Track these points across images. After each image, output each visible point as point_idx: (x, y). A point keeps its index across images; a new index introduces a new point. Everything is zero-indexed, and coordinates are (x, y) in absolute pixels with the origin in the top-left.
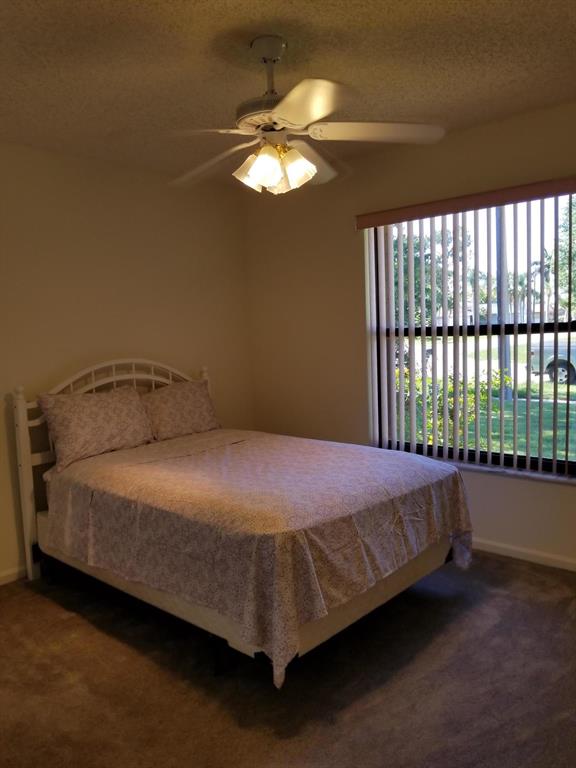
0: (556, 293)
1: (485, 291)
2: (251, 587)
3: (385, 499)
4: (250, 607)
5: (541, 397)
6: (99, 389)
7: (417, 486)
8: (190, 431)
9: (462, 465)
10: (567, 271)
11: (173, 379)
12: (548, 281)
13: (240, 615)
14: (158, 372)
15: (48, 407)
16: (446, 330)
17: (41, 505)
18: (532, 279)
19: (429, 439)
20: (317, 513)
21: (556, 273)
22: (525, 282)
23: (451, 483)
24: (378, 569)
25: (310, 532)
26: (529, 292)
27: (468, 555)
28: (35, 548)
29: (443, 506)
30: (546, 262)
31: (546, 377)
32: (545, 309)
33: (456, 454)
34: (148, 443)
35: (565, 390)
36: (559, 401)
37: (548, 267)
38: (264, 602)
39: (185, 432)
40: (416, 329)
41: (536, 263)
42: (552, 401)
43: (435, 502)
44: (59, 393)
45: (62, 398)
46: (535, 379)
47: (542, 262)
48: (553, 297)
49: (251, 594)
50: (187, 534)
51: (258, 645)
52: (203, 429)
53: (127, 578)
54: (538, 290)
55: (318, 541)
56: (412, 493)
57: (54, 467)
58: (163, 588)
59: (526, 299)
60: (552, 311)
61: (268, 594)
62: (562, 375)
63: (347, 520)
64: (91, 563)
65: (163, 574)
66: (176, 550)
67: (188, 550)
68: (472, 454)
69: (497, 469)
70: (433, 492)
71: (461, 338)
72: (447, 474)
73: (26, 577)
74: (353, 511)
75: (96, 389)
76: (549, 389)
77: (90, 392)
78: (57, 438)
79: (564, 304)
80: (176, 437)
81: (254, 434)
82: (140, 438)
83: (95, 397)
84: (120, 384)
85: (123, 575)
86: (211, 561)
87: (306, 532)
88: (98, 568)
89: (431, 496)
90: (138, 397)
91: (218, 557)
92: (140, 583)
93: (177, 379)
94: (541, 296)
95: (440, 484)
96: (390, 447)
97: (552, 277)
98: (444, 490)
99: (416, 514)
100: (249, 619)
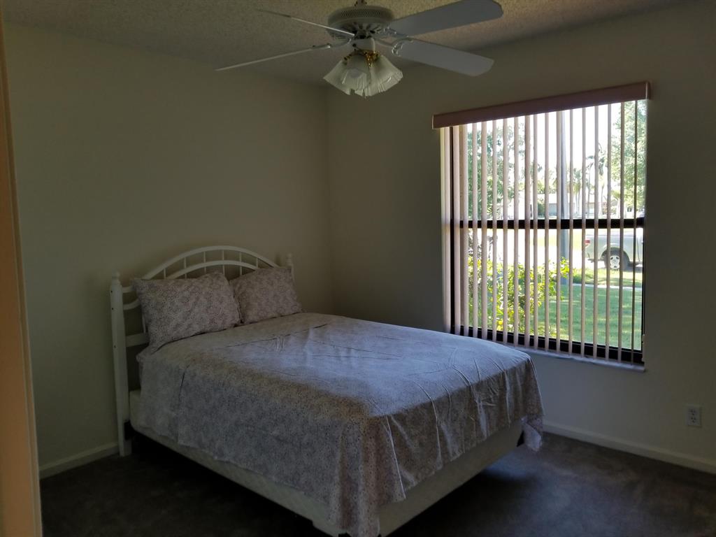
0: (609, 186)
1: (543, 183)
2: (337, 471)
3: (462, 386)
4: (336, 491)
5: (595, 283)
6: (191, 275)
7: (493, 373)
8: (275, 315)
9: (533, 351)
10: (620, 166)
11: (260, 266)
12: (601, 174)
13: (326, 498)
14: (246, 259)
15: (143, 291)
16: (517, 223)
17: (134, 384)
18: (587, 171)
19: (498, 324)
20: (399, 399)
21: (609, 166)
22: (581, 175)
23: (523, 370)
24: (448, 453)
25: (392, 418)
26: (585, 184)
27: (539, 438)
28: (128, 426)
29: (515, 392)
30: (600, 156)
31: (601, 264)
32: (599, 200)
33: (527, 340)
34: (236, 326)
35: (618, 276)
36: (612, 287)
37: (602, 160)
38: (349, 485)
39: (270, 315)
40: (488, 221)
41: (591, 157)
42: (605, 286)
43: (508, 388)
44: (153, 278)
45: (156, 282)
46: (590, 266)
47: (596, 157)
48: (606, 188)
49: (337, 478)
50: (275, 418)
51: (343, 527)
52: (287, 313)
53: (216, 458)
54: (593, 183)
55: (400, 427)
56: (488, 380)
57: (147, 348)
58: (250, 468)
59: (581, 189)
60: (605, 201)
61: (353, 478)
62: (615, 262)
63: (428, 407)
64: (181, 442)
65: (250, 455)
66: (263, 432)
67: (275, 433)
68: (542, 341)
69: (565, 356)
70: (507, 379)
71: (532, 231)
72: (520, 361)
73: (118, 453)
74: (434, 398)
75: (188, 274)
76: (602, 274)
77: (182, 277)
78: (150, 321)
79: (616, 196)
80: (261, 321)
81: (335, 318)
82: (229, 321)
83: (187, 282)
84: (209, 270)
85: (212, 454)
86: (298, 444)
87: (389, 418)
88: (187, 447)
89: (504, 382)
90: (226, 282)
91: (305, 440)
92: (228, 462)
93: (264, 266)
94: (596, 187)
95: (513, 371)
96: (462, 333)
97: (605, 169)
98: (517, 375)
99: (489, 400)
100: (335, 502)
